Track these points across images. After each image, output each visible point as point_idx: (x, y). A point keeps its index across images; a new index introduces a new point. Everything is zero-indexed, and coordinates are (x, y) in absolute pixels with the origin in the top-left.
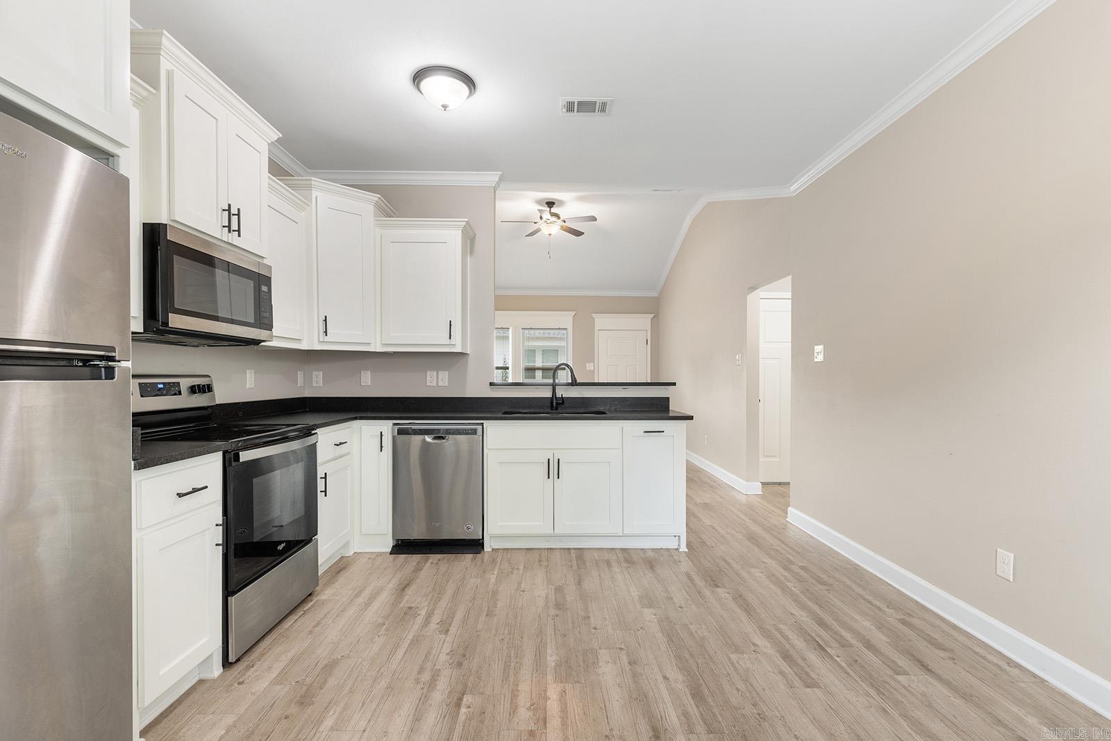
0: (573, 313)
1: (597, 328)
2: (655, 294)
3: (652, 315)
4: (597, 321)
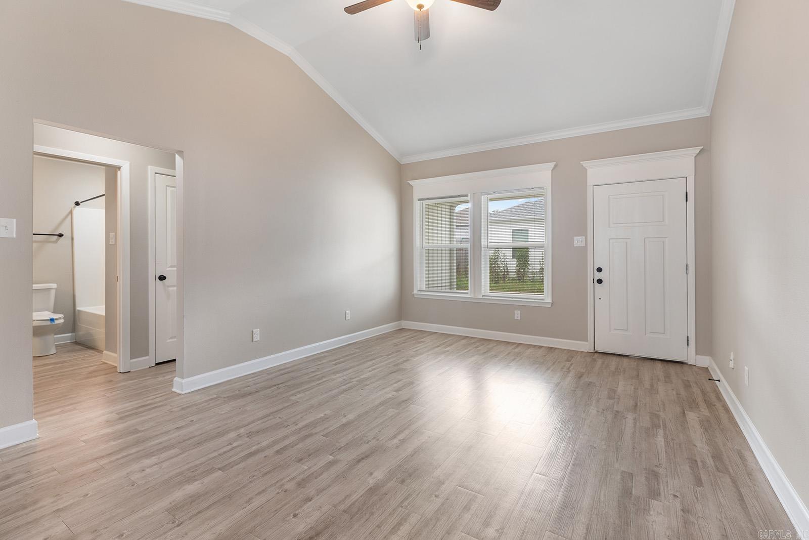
0: (552, 165)
1: (591, 181)
2: (702, 112)
3: (697, 150)
4: (590, 172)
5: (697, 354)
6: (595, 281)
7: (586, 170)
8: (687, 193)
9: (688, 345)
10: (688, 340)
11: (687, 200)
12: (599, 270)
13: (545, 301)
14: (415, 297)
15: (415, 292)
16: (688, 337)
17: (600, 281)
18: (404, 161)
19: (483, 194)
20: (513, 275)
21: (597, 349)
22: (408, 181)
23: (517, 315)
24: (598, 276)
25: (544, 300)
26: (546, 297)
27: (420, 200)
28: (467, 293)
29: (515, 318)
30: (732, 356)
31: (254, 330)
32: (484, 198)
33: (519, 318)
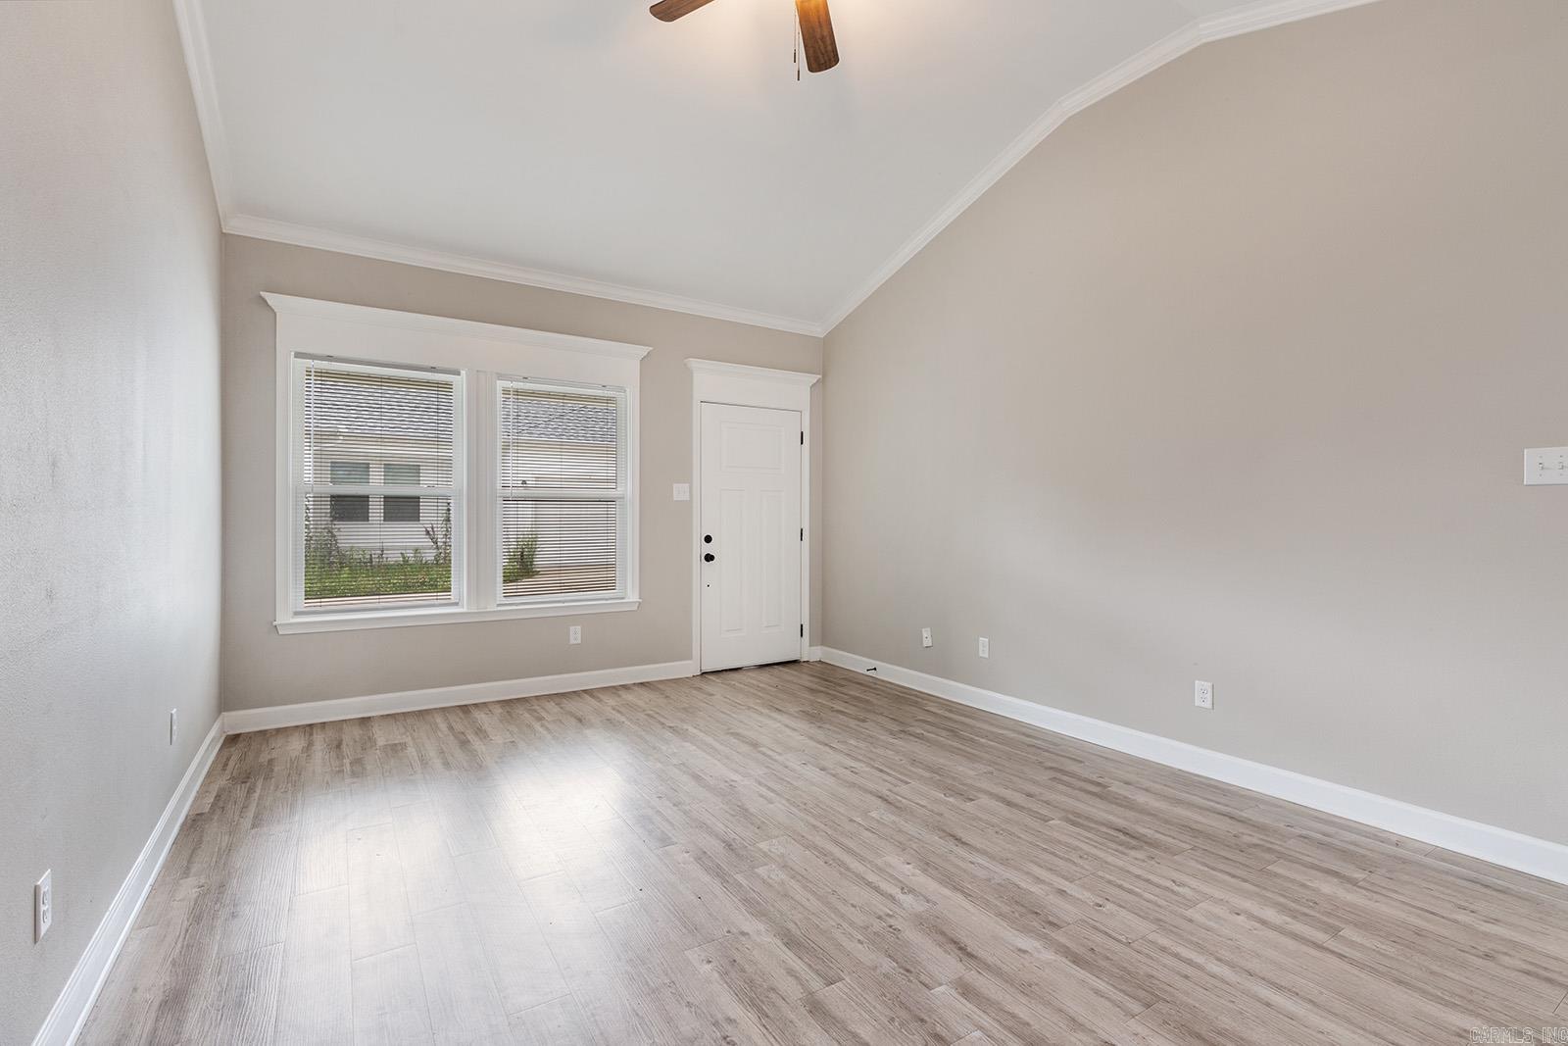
0: (644, 350)
1: (698, 394)
2: (819, 331)
3: (814, 378)
4: (698, 377)
5: (810, 646)
6: (703, 558)
7: (691, 372)
8: (802, 433)
9: (802, 635)
10: (802, 630)
11: (802, 443)
12: (708, 539)
13: (627, 600)
14: (283, 632)
15: (282, 619)
16: (801, 625)
17: (709, 558)
19: (501, 377)
21: (706, 669)
22: (262, 294)
23: (575, 635)
24: (708, 549)
25: (623, 598)
27: (298, 355)
29: (572, 641)
30: (926, 633)
31: (39, 883)
32: (501, 384)
33: (579, 641)
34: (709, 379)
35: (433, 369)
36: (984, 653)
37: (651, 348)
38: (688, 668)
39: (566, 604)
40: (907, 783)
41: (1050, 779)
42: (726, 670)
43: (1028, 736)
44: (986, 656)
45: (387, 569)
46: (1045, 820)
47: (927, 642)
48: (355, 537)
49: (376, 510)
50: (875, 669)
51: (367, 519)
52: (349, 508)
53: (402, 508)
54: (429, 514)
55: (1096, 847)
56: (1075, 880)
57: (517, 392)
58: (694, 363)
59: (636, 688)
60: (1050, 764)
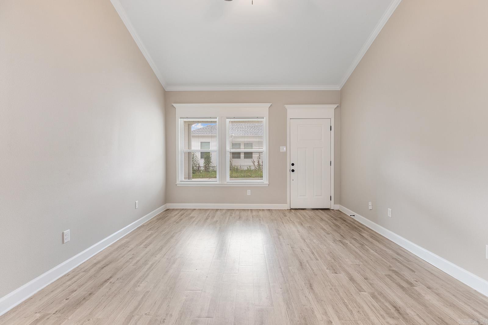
0: (269, 105)
1: (289, 116)
2: (338, 88)
3: (336, 106)
4: (289, 111)
5: (334, 204)
6: (291, 171)
7: (287, 110)
8: (331, 126)
9: (331, 200)
10: (331, 198)
11: (331, 130)
12: (293, 165)
13: (265, 183)
14: (178, 186)
15: (177, 183)
16: (331, 196)
17: (293, 171)
18: (168, 89)
19: (227, 118)
20: (202, 169)
21: (292, 207)
22: (172, 104)
23: (249, 192)
24: (292, 168)
26: (265, 181)
27: (181, 118)
28: (217, 181)
29: (248, 194)
30: (370, 204)
31: (64, 232)
32: (228, 120)
33: (250, 194)
34: (293, 111)
35: (210, 118)
36: (390, 215)
37: (271, 104)
38: (286, 207)
39: (246, 183)
40: (317, 260)
41: (385, 275)
42: (300, 209)
43: (398, 254)
44: (390, 216)
45: (242, 171)
46: (360, 290)
47: (370, 208)
48: (238, 163)
49: (242, 156)
50: (354, 216)
51: (240, 158)
52: (236, 155)
53: (248, 155)
54: (255, 156)
55: (372, 310)
56: (343, 320)
57: (232, 122)
58: (287, 106)
59: (266, 211)
60: (394, 269)
